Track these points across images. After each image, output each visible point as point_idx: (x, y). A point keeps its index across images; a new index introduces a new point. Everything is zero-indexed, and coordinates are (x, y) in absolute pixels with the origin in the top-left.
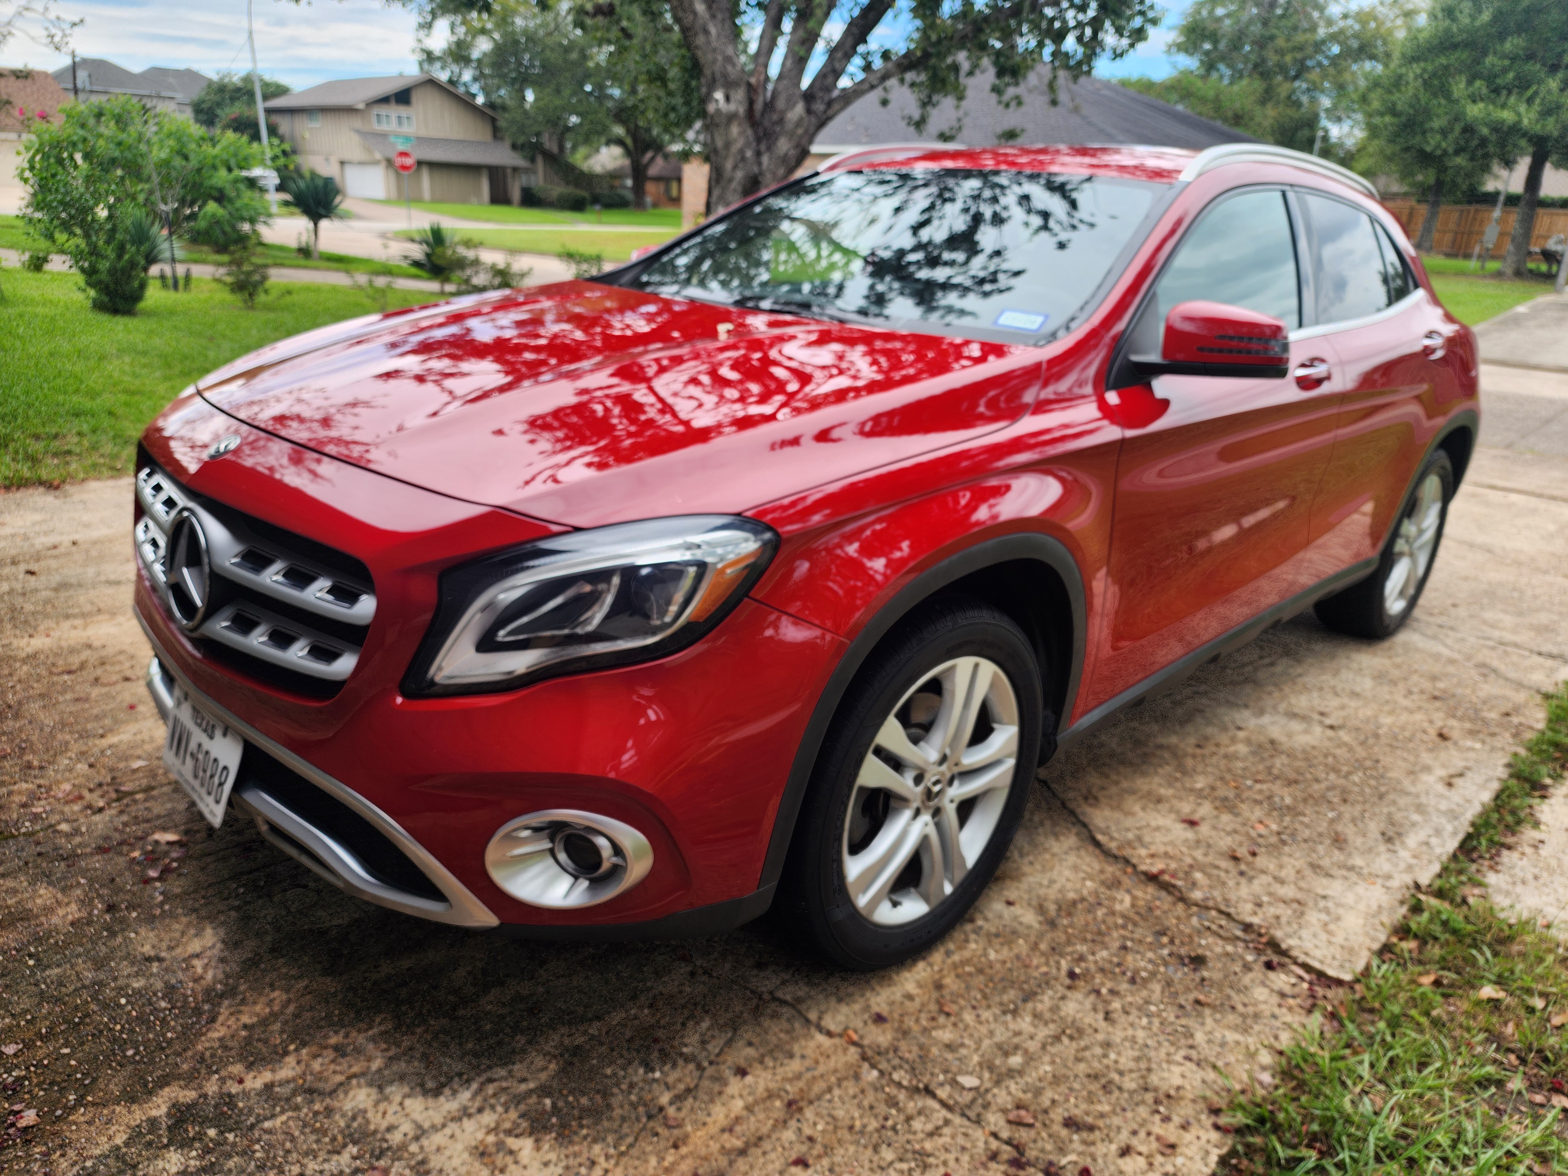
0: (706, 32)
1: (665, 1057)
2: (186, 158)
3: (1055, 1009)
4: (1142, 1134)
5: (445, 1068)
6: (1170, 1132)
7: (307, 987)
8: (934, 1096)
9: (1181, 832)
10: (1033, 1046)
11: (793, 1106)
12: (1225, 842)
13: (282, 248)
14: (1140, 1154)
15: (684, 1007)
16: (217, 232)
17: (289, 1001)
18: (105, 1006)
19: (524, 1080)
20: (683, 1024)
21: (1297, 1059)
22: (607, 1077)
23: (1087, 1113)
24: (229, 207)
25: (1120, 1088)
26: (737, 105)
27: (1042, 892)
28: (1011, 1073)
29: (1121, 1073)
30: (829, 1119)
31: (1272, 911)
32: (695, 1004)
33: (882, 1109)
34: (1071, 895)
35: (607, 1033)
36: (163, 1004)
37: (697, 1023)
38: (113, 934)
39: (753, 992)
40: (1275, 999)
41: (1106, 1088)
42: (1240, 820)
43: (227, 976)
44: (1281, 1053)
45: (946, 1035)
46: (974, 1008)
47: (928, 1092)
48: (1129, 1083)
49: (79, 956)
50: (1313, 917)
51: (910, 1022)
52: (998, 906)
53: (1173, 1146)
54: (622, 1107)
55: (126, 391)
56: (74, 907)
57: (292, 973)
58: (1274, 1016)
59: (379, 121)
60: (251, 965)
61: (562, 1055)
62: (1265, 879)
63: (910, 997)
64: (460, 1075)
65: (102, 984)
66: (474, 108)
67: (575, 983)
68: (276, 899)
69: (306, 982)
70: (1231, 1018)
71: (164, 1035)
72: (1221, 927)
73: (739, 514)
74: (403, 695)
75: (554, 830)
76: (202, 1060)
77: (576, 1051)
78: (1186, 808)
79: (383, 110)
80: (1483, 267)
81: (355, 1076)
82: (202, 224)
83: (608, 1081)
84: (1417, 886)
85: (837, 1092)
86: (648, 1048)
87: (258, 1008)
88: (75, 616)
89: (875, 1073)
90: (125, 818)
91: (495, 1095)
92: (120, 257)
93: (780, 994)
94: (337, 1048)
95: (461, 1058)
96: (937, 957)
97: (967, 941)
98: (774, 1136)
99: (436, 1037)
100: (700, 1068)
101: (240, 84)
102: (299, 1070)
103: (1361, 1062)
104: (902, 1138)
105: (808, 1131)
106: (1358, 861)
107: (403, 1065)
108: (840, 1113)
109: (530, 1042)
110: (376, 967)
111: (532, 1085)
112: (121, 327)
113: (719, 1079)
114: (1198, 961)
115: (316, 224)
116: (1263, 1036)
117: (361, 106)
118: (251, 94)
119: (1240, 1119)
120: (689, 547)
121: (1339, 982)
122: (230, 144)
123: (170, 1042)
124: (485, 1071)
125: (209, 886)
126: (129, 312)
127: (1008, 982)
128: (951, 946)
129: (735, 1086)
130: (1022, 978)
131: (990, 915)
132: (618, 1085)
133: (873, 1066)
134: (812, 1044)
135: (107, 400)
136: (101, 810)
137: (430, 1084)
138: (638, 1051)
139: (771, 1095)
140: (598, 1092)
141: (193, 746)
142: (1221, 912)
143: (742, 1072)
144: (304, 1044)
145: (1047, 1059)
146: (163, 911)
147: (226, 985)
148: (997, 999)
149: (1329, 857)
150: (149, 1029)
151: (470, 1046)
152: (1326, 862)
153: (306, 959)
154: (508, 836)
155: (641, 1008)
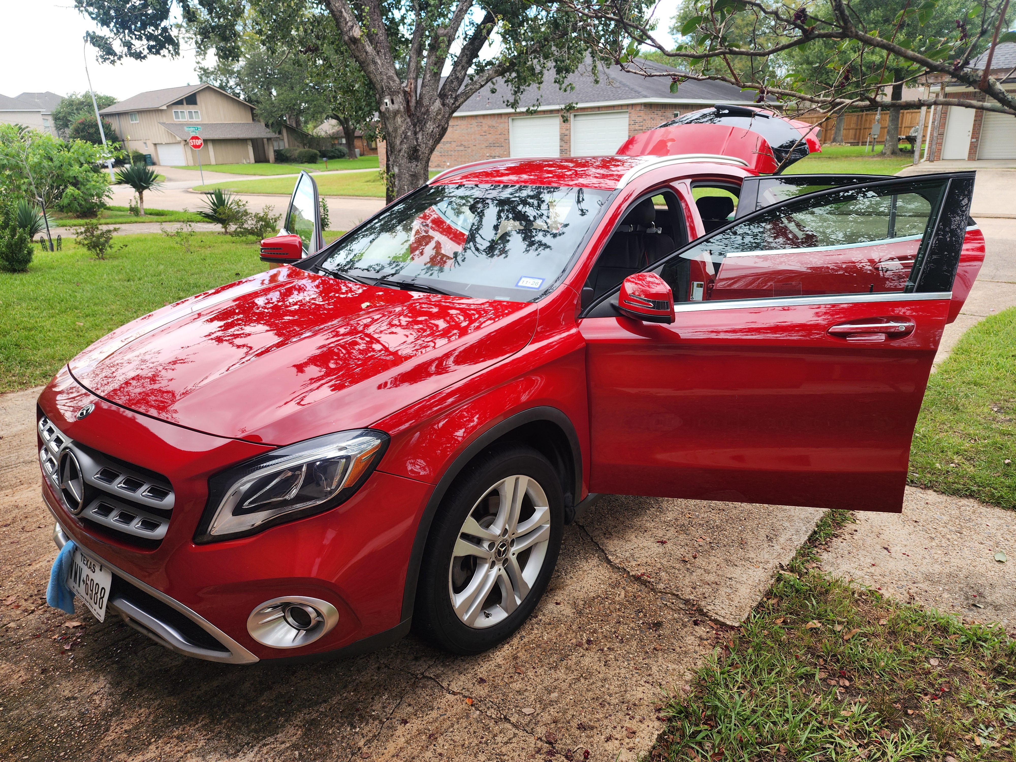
0: (375, 63)
1: (362, 718)
2: (51, 160)
3: (578, 663)
4: (619, 728)
5: (239, 741)
6: (633, 725)
7: (159, 705)
8: (509, 721)
9: (657, 549)
10: (564, 686)
11: (432, 737)
12: (680, 552)
13: (119, 209)
14: (617, 739)
15: (373, 688)
16: (76, 204)
17: (150, 713)
18: (46, 729)
19: (283, 742)
20: (373, 698)
21: (704, 675)
22: (330, 734)
23: (591, 721)
24: (82, 188)
25: (609, 704)
26: (399, 104)
27: (575, 595)
28: (551, 703)
29: (610, 695)
30: (452, 742)
31: (700, 590)
32: (380, 686)
33: (481, 733)
34: (592, 594)
35: (330, 709)
36: (79, 724)
37: (381, 697)
38: (47, 687)
39: (412, 675)
40: (697, 642)
41: (602, 705)
42: (690, 537)
43: (114, 704)
44: (696, 673)
45: (516, 686)
46: (534, 668)
47: (506, 719)
48: (614, 701)
49: (28, 701)
50: (723, 591)
51: (498, 681)
52: (551, 606)
53: (634, 733)
54: (338, 751)
55: (25, 328)
56: (22, 673)
57: (151, 697)
58: (696, 652)
59: (177, 117)
60: (126, 696)
61: (304, 725)
62: (699, 572)
63: (499, 666)
64: (248, 744)
65: (42, 716)
66: (239, 103)
67: (312, 682)
68: (140, 654)
69: (159, 701)
70: (673, 656)
71: (80, 742)
72: (673, 603)
73: (366, 428)
74: (195, 544)
75: (284, 606)
76: (103, 753)
77: (313, 723)
78: (660, 533)
79: (179, 109)
80: (873, 150)
81: (189, 752)
82: (65, 201)
83: (330, 737)
84: (782, 567)
85: (456, 726)
86: (353, 715)
87: (132, 720)
88: (6, 488)
89: (478, 712)
90: (48, 615)
91: (267, 753)
92: (13, 236)
93: (427, 674)
94: (178, 737)
95: (248, 735)
96: (515, 641)
97: (532, 629)
98: (421, 756)
99: (234, 724)
100: (382, 722)
101: (82, 99)
102: (157, 753)
103: (737, 673)
104: (490, 748)
105: (439, 751)
106: (752, 555)
107: (216, 742)
108: (457, 738)
109: (286, 721)
110: (198, 688)
111: (288, 745)
112: (18, 282)
113: (393, 728)
114: (658, 625)
115: (141, 193)
116: (688, 664)
117: (165, 108)
118: (90, 105)
119: (672, 713)
120: (341, 449)
121: (732, 628)
122: (79, 148)
123: (84, 745)
124: (262, 740)
125: (100, 650)
126: (23, 270)
127: (553, 650)
128: (524, 633)
129: (401, 730)
130: (561, 647)
131: (546, 612)
132: (335, 739)
133: (477, 709)
134: (444, 700)
135: (14, 336)
136: (33, 611)
137: (231, 751)
138: (347, 718)
139: (420, 733)
140: (325, 744)
141: (84, 576)
142: (674, 594)
143: (405, 722)
144: (160, 737)
145: (571, 692)
146: (74, 669)
147: (113, 708)
148: (547, 661)
149: (736, 554)
150: (71, 739)
151: (253, 727)
152: (734, 558)
153: (158, 688)
154: (258, 613)
155: (349, 692)
